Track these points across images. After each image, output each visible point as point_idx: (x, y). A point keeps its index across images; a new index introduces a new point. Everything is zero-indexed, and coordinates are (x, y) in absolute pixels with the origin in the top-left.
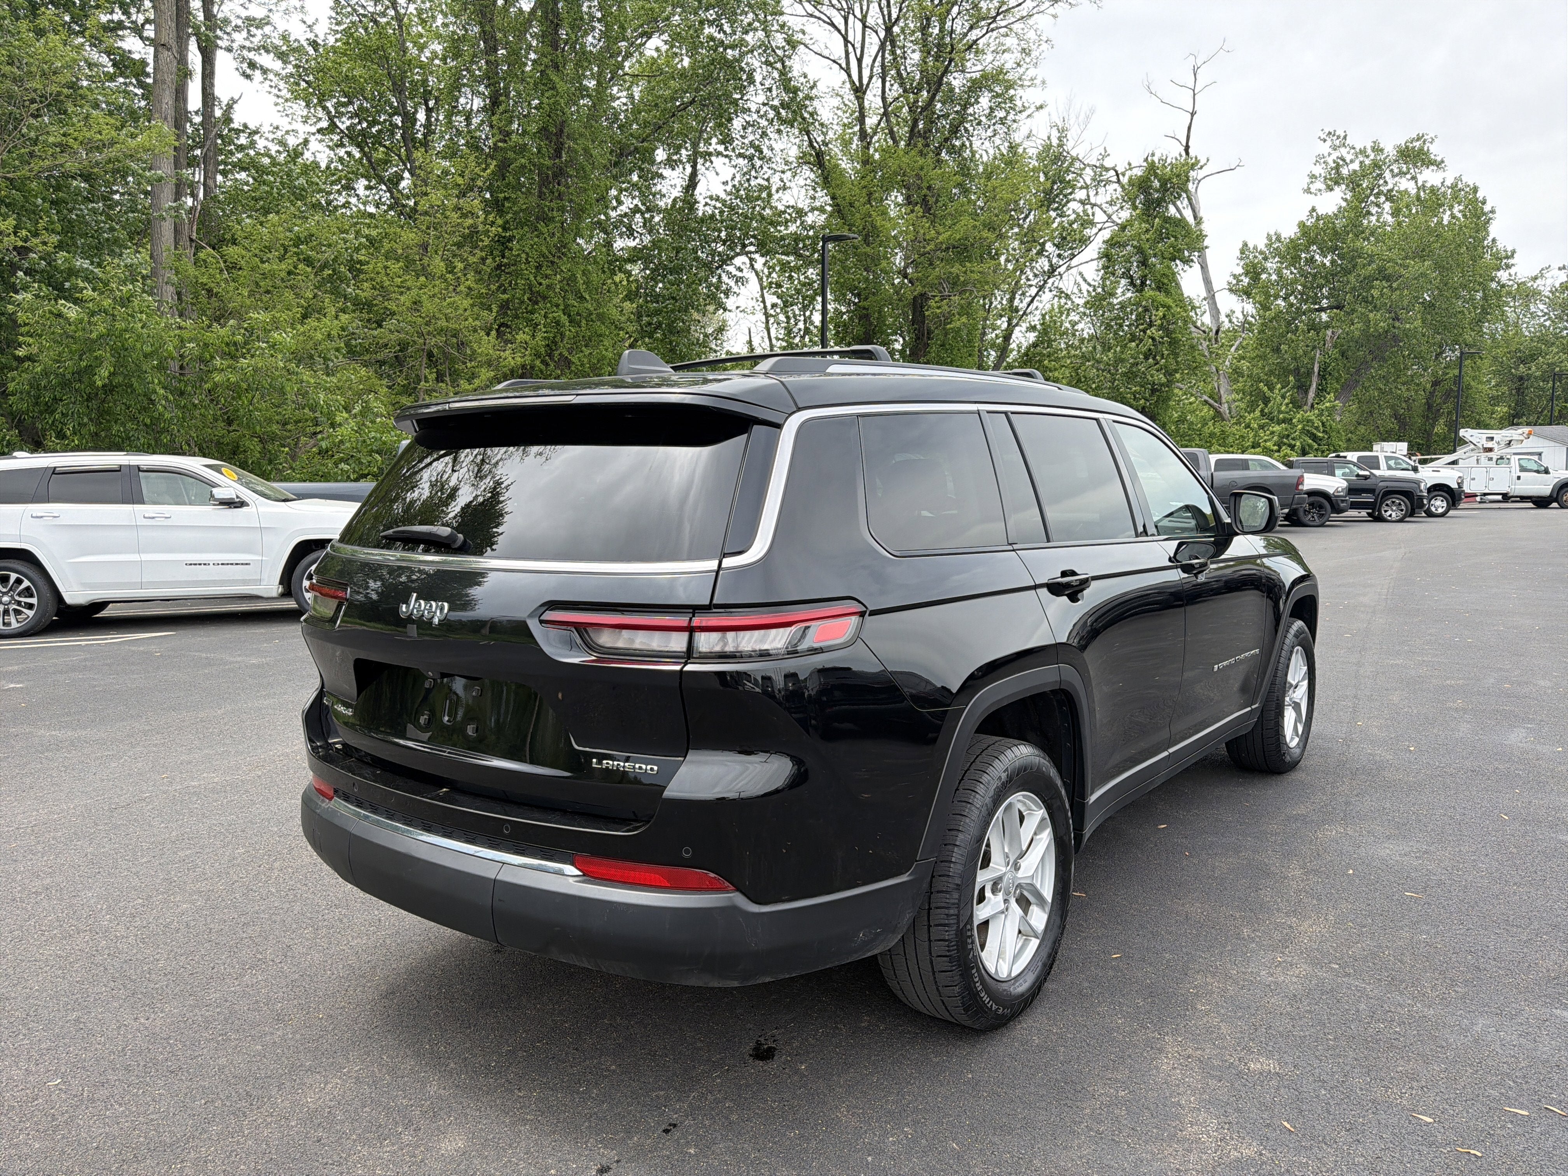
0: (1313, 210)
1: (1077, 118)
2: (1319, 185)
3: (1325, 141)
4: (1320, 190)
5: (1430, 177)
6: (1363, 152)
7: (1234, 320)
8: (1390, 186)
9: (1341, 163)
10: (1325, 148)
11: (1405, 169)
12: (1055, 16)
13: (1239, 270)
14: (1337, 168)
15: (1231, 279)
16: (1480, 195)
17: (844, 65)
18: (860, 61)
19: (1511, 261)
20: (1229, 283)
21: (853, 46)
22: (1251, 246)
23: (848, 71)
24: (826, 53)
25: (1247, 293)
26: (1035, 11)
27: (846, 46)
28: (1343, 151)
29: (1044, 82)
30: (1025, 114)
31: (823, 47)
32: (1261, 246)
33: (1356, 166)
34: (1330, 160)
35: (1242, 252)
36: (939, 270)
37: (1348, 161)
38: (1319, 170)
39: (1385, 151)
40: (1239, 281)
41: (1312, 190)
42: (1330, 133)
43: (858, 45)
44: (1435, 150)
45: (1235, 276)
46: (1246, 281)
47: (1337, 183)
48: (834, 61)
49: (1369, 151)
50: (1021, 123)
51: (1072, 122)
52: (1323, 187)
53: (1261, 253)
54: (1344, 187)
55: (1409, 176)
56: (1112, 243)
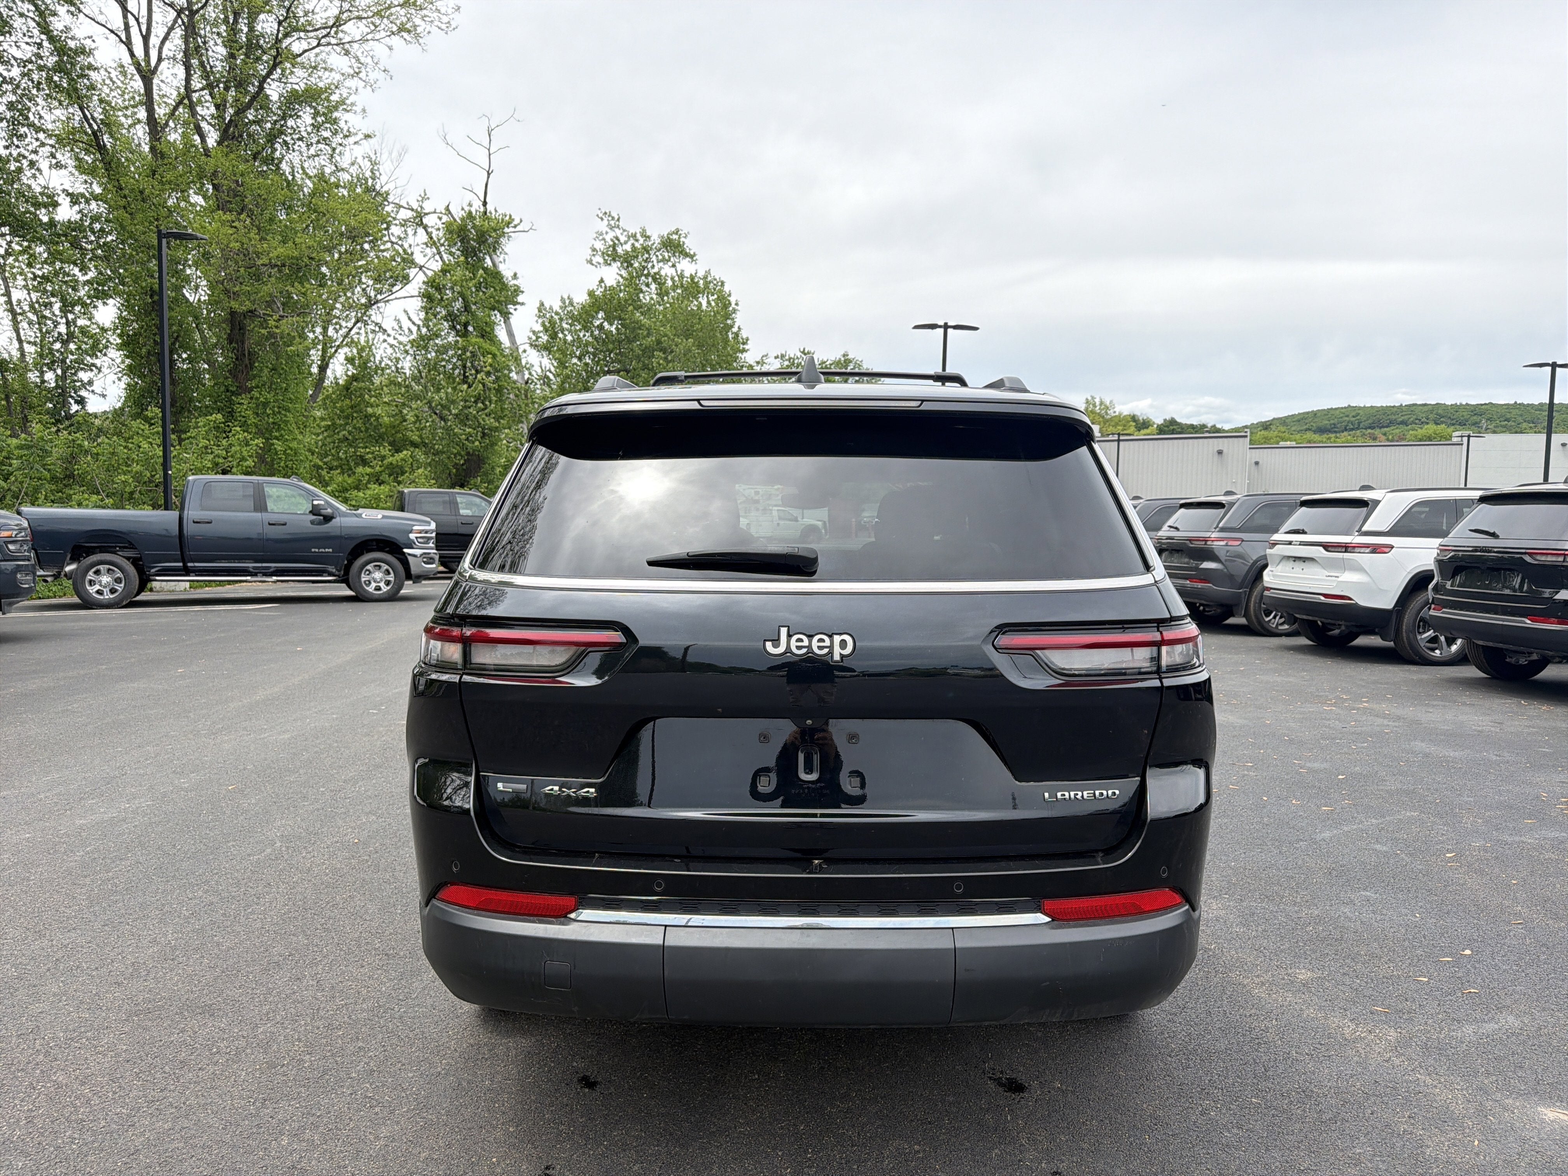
0: (602, 281)
1: (390, 153)
2: (598, 259)
3: (602, 219)
4: (599, 264)
5: (686, 267)
6: (634, 236)
7: (534, 373)
8: (656, 270)
9: (617, 242)
10: (603, 226)
11: (667, 257)
12: (390, 48)
13: (538, 328)
14: (614, 246)
15: (531, 335)
16: (727, 288)
17: (124, 39)
18: (146, 39)
19: (746, 347)
20: (530, 338)
21: (137, 20)
22: (547, 305)
23: (128, 44)
24: (100, 18)
25: (546, 348)
26: (369, 37)
27: (125, 17)
28: (618, 232)
29: (364, 111)
30: (352, 140)
31: (97, 12)
32: (556, 308)
33: (628, 247)
34: (608, 238)
35: (540, 311)
36: (270, 287)
37: (622, 241)
38: (599, 245)
39: (652, 239)
40: (538, 338)
41: (594, 262)
42: (606, 213)
43: (143, 21)
44: (689, 244)
45: (534, 332)
46: (545, 338)
47: (614, 260)
48: (112, 31)
49: (638, 236)
50: (347, 148)
51: (385, 156)
52: (601, 260)
53: (557, 313)
54: (619, 264)
55: (670, 264)
56: (432, 283)
